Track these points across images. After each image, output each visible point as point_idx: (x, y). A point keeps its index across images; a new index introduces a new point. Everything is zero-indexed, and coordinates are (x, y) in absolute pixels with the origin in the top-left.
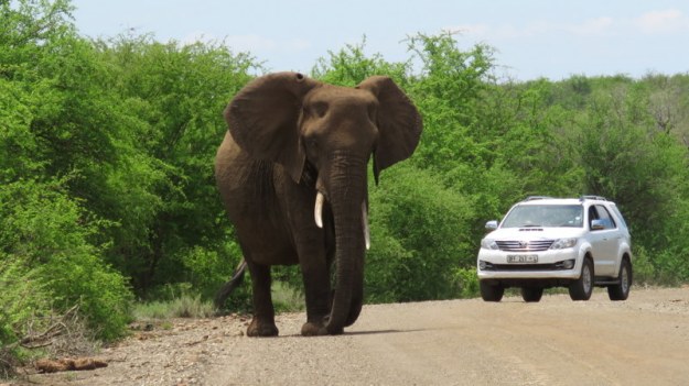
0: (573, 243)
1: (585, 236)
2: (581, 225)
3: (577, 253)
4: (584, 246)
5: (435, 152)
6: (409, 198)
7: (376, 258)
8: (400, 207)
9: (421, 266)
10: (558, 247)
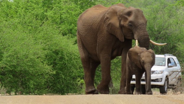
0: (162, 72)
1: (166, 69)
2: (165, 65)
3: (163, 76)
4: (166, 73)
5: (73, 28)
6: (57, 48)
7: (40, 74)
8: (54, 52)
9: (62, 78)
10: (156, 73)
